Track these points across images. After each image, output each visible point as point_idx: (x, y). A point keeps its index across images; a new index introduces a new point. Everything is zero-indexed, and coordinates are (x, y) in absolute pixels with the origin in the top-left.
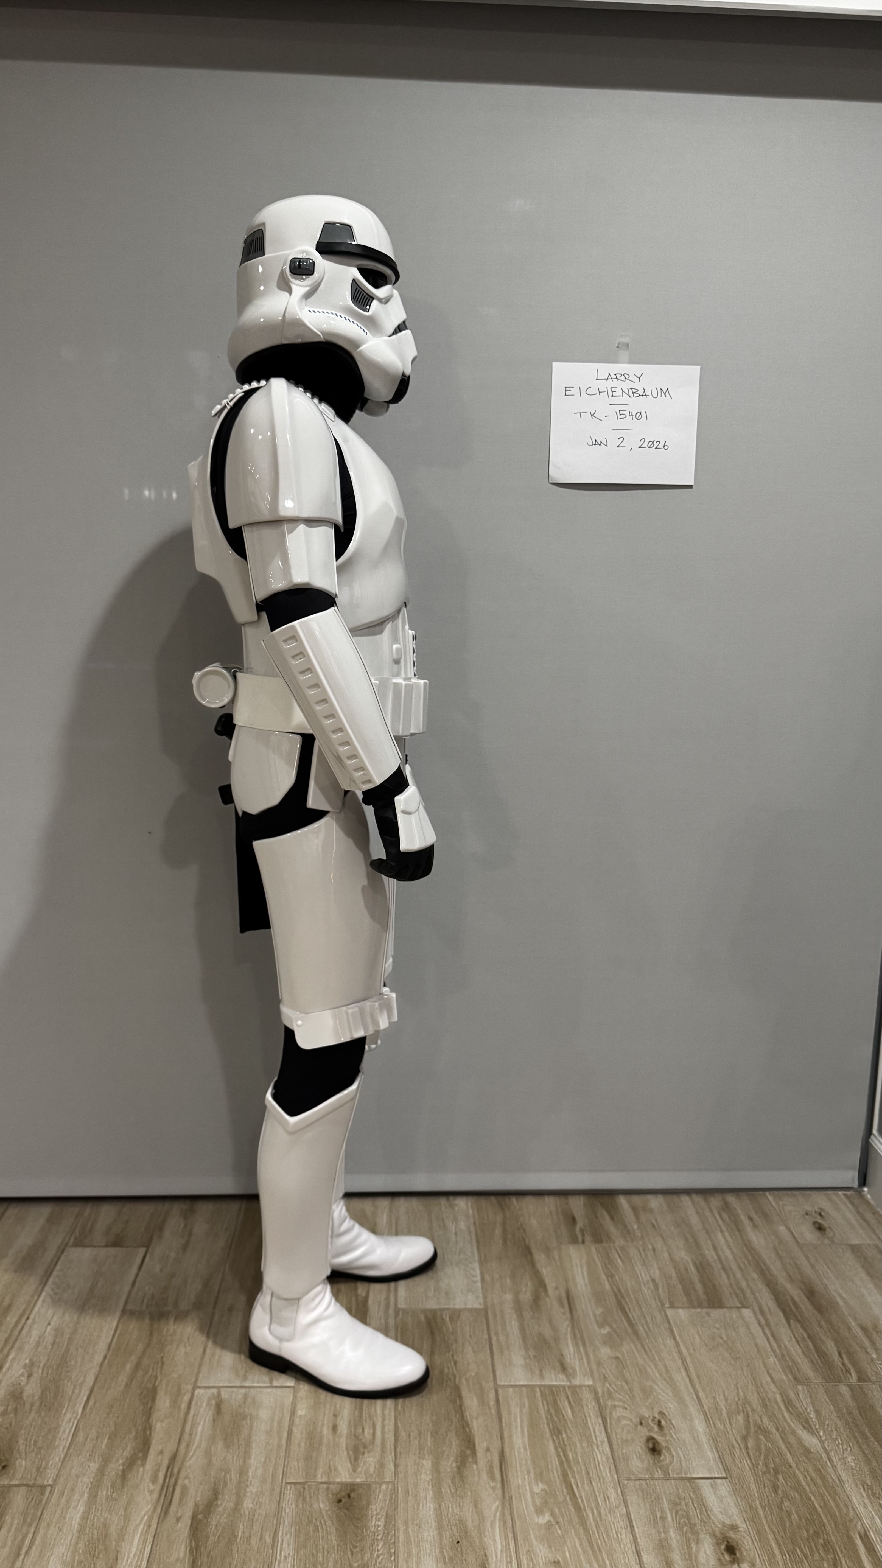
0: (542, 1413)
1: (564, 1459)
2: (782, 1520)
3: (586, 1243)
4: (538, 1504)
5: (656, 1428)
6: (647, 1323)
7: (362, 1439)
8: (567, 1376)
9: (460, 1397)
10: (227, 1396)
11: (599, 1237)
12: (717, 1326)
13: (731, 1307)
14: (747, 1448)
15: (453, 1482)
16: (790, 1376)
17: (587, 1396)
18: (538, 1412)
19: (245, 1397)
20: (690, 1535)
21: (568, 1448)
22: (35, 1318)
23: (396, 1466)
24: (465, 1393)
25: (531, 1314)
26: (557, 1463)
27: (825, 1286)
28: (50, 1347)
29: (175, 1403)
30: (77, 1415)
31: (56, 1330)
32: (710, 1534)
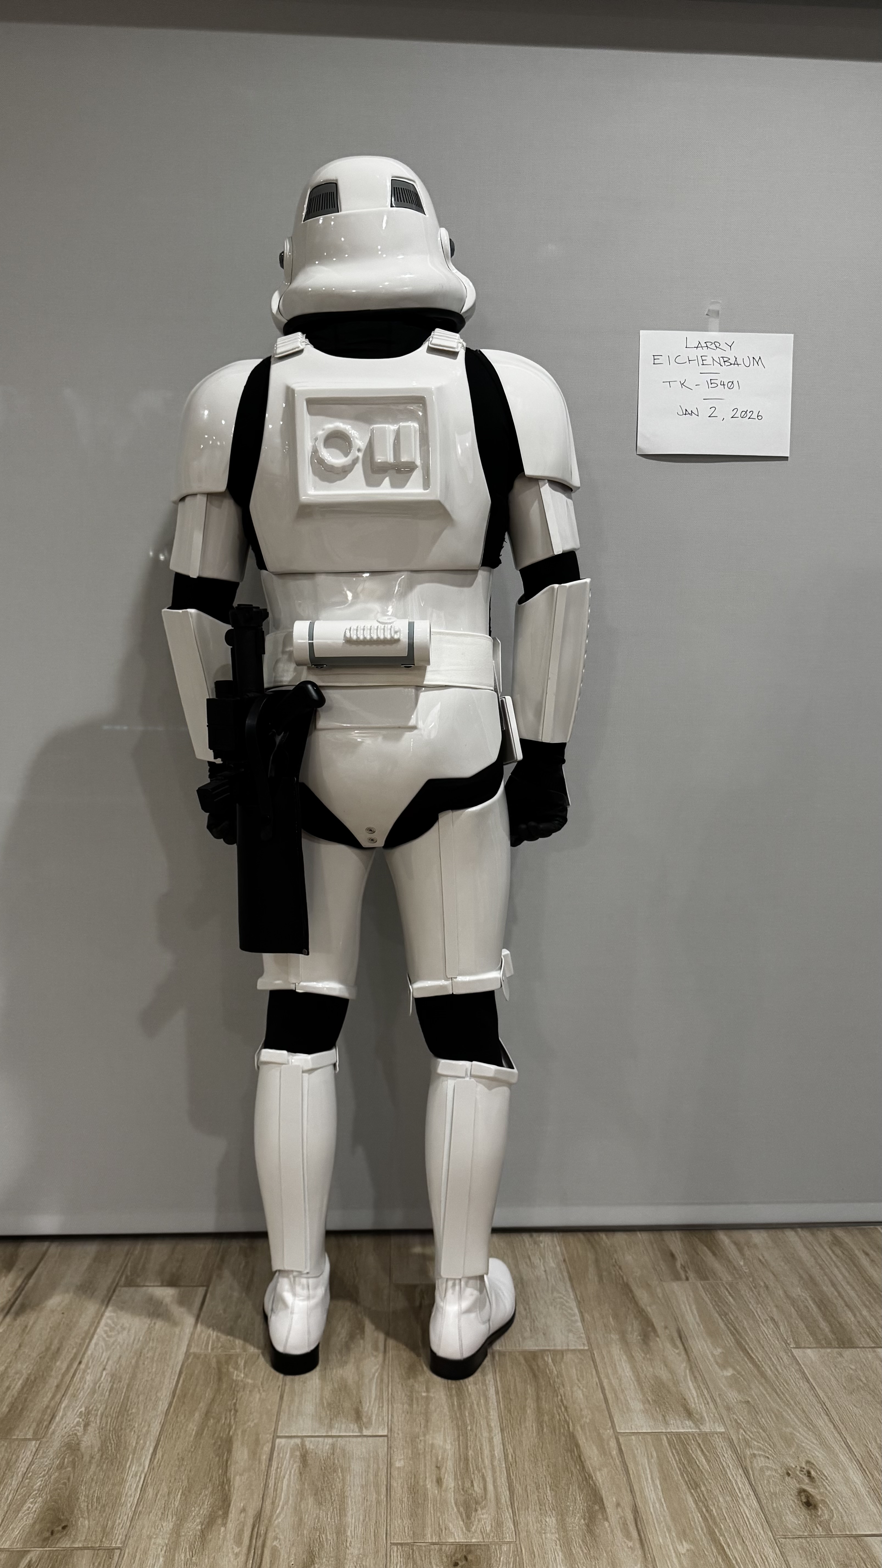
0: (672, 1460)
1: (707, 1515)
3: (690, 1280)
5: (806, 1480)
6: (773, 1364)
7: (472, 1494)
8: (694, 1423)
9: (578, 1446)
10: (312, 1447)
11: (703, 1274)
12: (853, 1367)
13: (864, 1347)
15: (585, 1543)
17: (721, 1444)
18: (668, 1462)
19: (333, 1446)
21: (710, 1502)
22: (88, 1362)
23: (515, 1524)
24: (582, 1440)
25: (643, 1355)
26: (701, 1519)
28: (107, 1393)
29: (254, 1454)
30: (144, 1468)
31: (113, 1376)
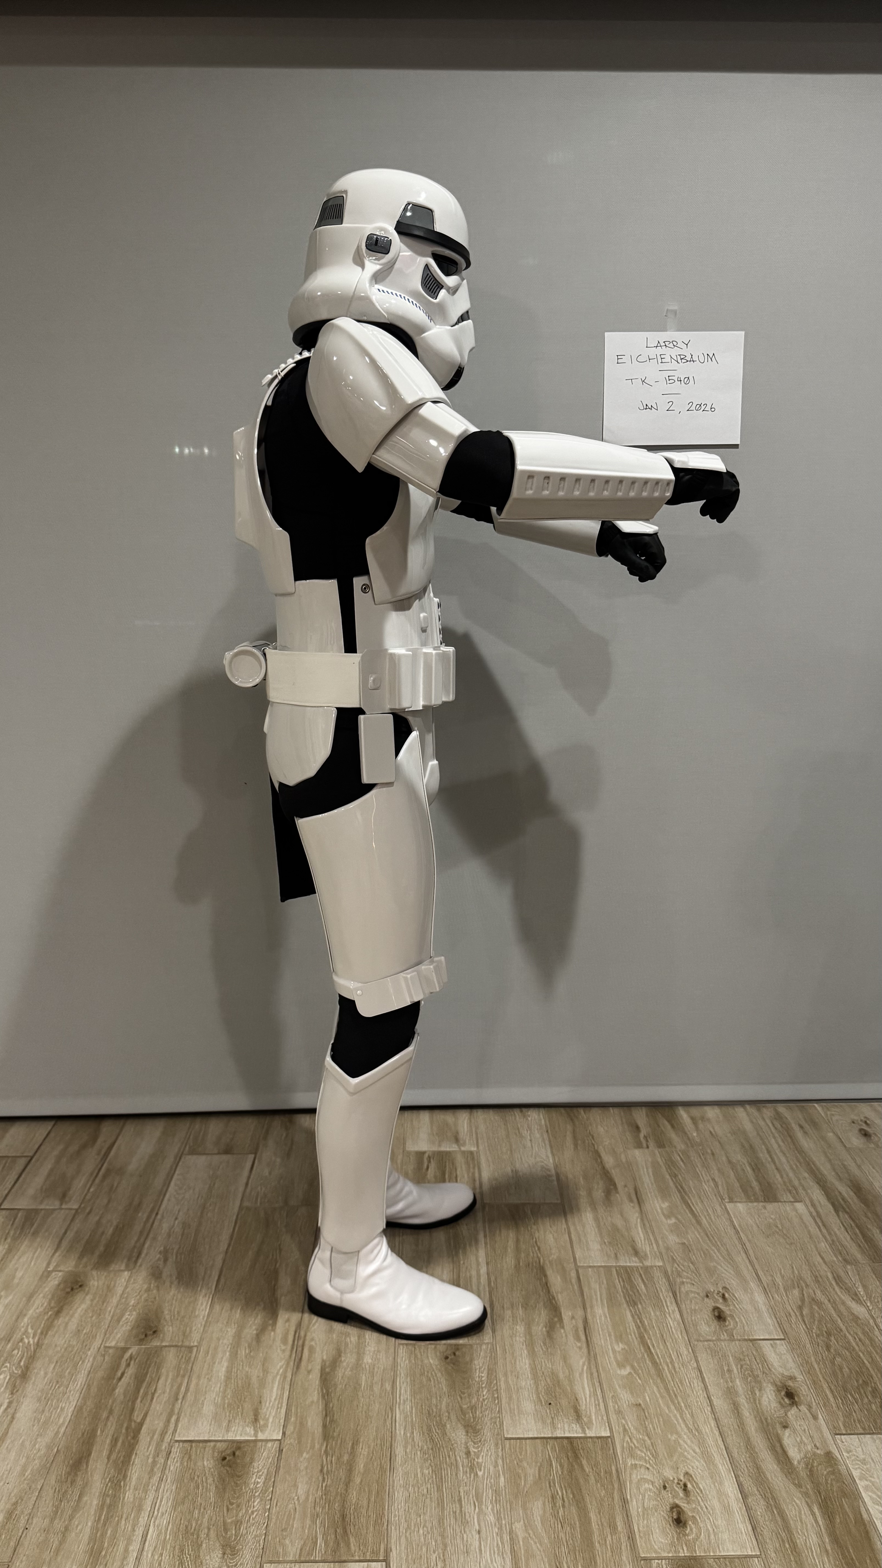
0: (619, 1287)
1: (640, 1325)
2: (834, 1373)
3: (650, 1148)
4: (619, 1359)
5: (721, 1300)
6: (709, 1215)
8: (639, 1259)
9: (546, 1276)
11: (662, 1143)
12: (773, 1217)
13: (785, 1202)
14: (802, 1316)
15: (545, 1344)
16: (840, 1258)
17: (657, 1274)
18: (615, 1287)
20: (753, 1384)
21: (643, 1316)
22: (163, 1213)
23: (493, 1330)
24: (549, 1272)
25: (604, 1208)
26: (635, 1328)
27: (871, 1184)
28: (180, 1237)
29: (295, 1281)
31: (183, 1224)
32: (771, 1383)
